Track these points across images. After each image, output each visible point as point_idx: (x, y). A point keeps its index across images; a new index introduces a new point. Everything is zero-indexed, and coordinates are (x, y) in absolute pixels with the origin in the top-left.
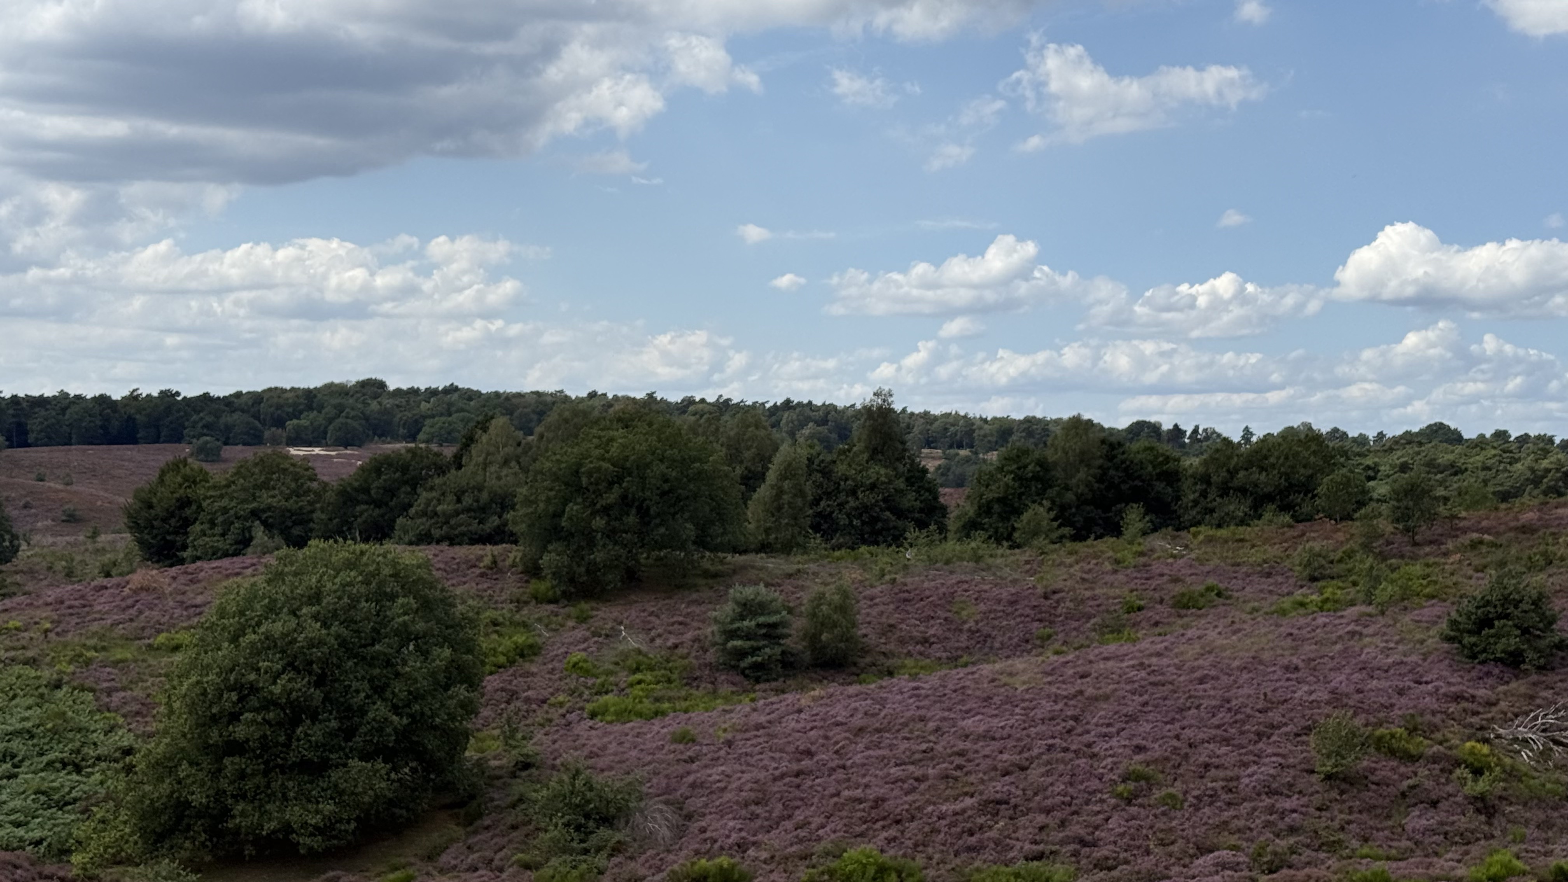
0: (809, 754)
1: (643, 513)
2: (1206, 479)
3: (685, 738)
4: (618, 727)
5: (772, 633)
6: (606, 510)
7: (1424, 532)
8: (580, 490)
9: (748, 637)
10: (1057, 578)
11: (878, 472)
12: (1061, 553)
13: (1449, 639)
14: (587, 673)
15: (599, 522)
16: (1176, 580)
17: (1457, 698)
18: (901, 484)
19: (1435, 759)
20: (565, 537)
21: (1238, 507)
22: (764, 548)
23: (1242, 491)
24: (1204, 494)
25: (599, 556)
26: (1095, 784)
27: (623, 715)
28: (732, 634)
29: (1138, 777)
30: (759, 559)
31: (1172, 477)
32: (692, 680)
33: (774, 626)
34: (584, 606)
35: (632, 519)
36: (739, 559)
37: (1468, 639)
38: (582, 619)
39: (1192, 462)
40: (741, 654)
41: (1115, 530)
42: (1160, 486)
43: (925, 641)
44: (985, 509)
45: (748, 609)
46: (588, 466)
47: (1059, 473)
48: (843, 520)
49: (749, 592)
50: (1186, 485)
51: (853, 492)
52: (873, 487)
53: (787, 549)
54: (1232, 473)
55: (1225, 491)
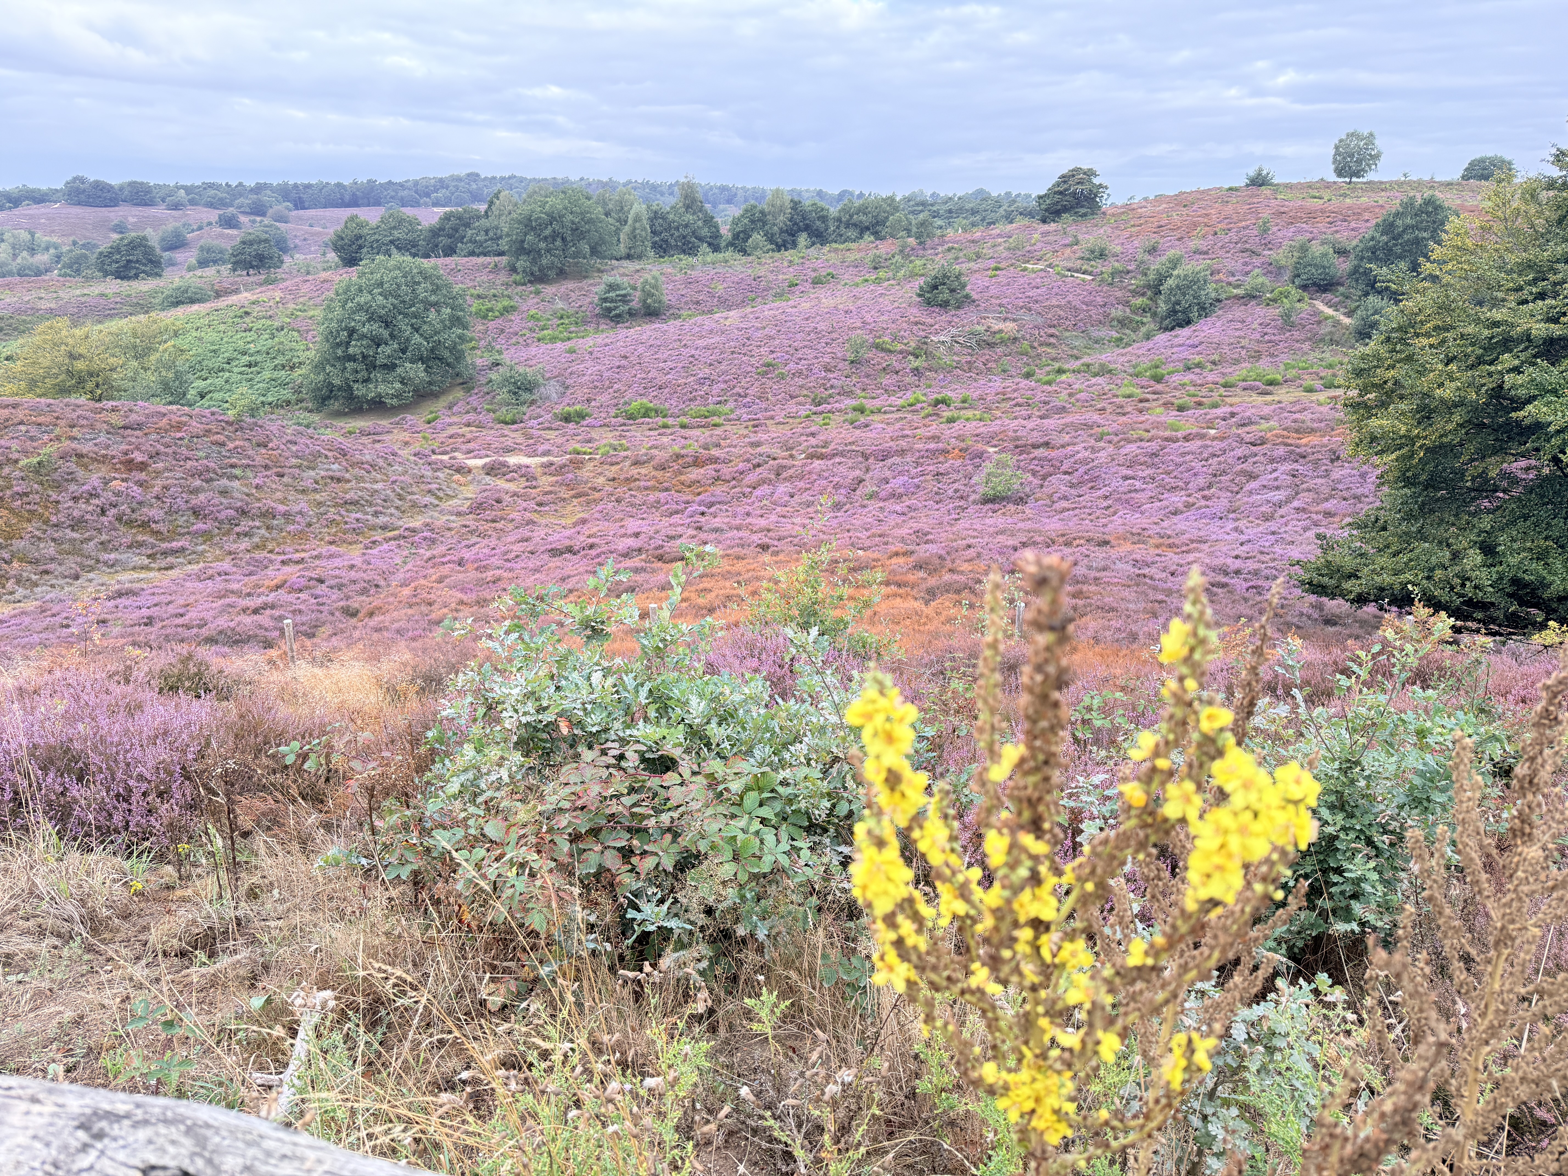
0: (626, 357)
1: (563, 239)
2: (839, 220)
3: (572, 351)
4: (550, 346)
5: (624, 299)
6: (546, 238)
7: (929, 242)
8: (533, 229)
9: (612, 301)
10: (762, 271)
11: (689, 217)
12: (766, 258)
13: (920, 295)
14: (538, 320)
15: (543, 245)
16: (814, 270)
17: (916, 323)
18: (700, 223)
19: (901, 352)
20: (528, 253)
21: (852, 233)
22: (629, 257)
23: (855, 225)
24: (838, 227)
25: (544, 262)
26: (749, 369)
27: (553, 339)
28: (605, 300)
29: (768, 365)
30: (625, 263)
31: (824, 219)
32: (587, 323)
33: (624, 296)
34: (538, 286)
35: (558, 243)
36: (614, 262)
37: (927, 295)
38: (538, 293)
39: (833, 211)
40: (609, 310)
41: (794, 245)
42: (818, 223)
43: (698, 303)
44: (736, 236)
45: (612, 287)
46: (535, 216)
47: (769, 217)
48: (673, 242)
49: (611, 279)
50: (830, 223)
51: (677, 229)
52: (686, 226)
53: (640, 257)
54: (851, 216)
55: (847, 226)
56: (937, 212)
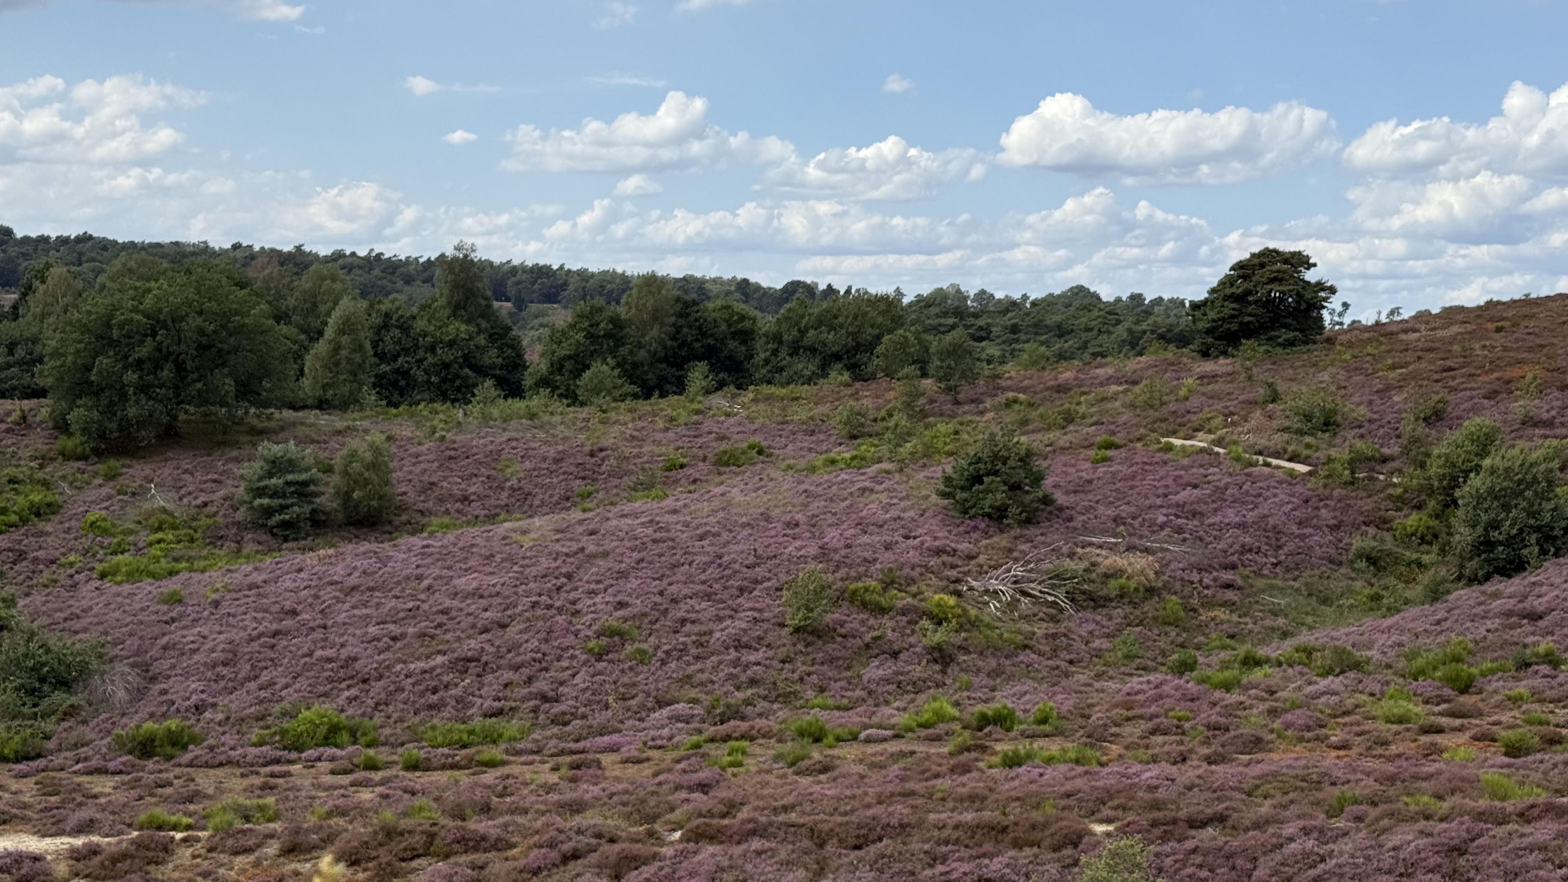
0: (294, 613)
1: (180, 367)
2: (777, 338)
3: (175, 599)
4: (126, 588)
5: (303, 491)
6: (140, 362)
7: (966, 390)
8: (112, 343)
9: (275, 495)
10: (611, 436)
11: (459, 328)
12: (621, 412)
13: (944, 495)
14: (105, 532)
15: (131, 377)
16: (722, 438)
17: (939, 552)
18: (482, 340)
19: (904, 612)
20: (96, 392)
21: (805, 365)
22: (322, 405)
23: (813, 350)
24: (775, 352)
25: (132, 411)
26: (570, 640)
27: (134, 575)
28: (260, 492)
29: (612, 633)
30: (312, 416)
31: (746, 336)
32: (216, 539)
33: (305, 484)
34: (113, 462)
35: (167, 373)
36: (288, 414)
37: (960, 495)
38: (111, 477)
39: (766, 322)
40: (268, 512)
41: (680, 387)
42: (732, 344)
43: (465, 499)
44: (557, 366)
45: (276, 466)
46: (119, 318)
47: (631, 331)
48: (420, 376)
49: (277, 449)
50: (759, 344)
51: (432, 349)
52: (451, 344)
53: (344, 406)
54: (802, 332)
55: (795, 350)
56: (987, 329)
